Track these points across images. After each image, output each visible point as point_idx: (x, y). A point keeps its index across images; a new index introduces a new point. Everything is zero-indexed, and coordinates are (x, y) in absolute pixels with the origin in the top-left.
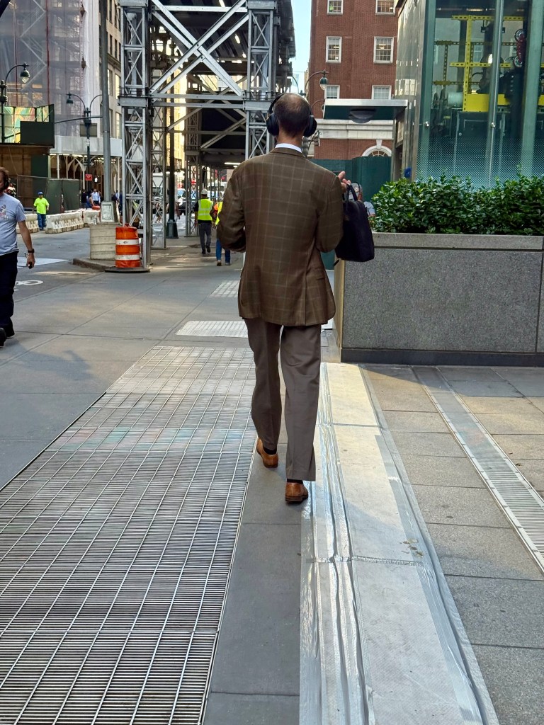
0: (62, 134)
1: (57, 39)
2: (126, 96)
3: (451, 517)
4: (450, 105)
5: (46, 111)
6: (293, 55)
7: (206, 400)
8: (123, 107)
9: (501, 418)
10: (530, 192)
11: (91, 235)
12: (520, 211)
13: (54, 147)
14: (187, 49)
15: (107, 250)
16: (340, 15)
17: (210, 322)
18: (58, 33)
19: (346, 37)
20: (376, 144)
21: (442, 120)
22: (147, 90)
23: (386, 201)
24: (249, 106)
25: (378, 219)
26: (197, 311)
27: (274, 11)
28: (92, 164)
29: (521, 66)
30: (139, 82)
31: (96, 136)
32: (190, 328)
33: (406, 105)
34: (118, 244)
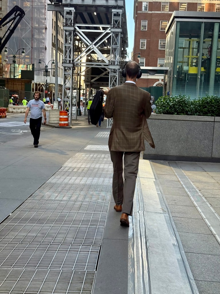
0: (36, 75)
1: (36, 39)
2: (65, 63)
3: (176, 203)
4: (184, 71)
5: (31, 66)
6: (127, 47)
7: (96, 170)
8: (64, 67)
9: (197, 177)
10: (210, 101)
11: (49, 114)
12: (206, 108)
13: (34, 80)
14: (88, 45)
15: (55, 120)
16: (146, 31)
17: (96, 146)
18: (36, 36)
19: (148, 40)
20: (159, 81)
21: (181, 76)
22: (73, 61)
23: (160, 103)
24: (111, 67)
25: (157, 110)
26: (91, 142)
27: (121, 32)
28: (48, 87)
29: (209, 58)
30: (70, 57)
31: (50, 76)
32: (89, 147)
33: (168, 69)
34: (60, 117)
